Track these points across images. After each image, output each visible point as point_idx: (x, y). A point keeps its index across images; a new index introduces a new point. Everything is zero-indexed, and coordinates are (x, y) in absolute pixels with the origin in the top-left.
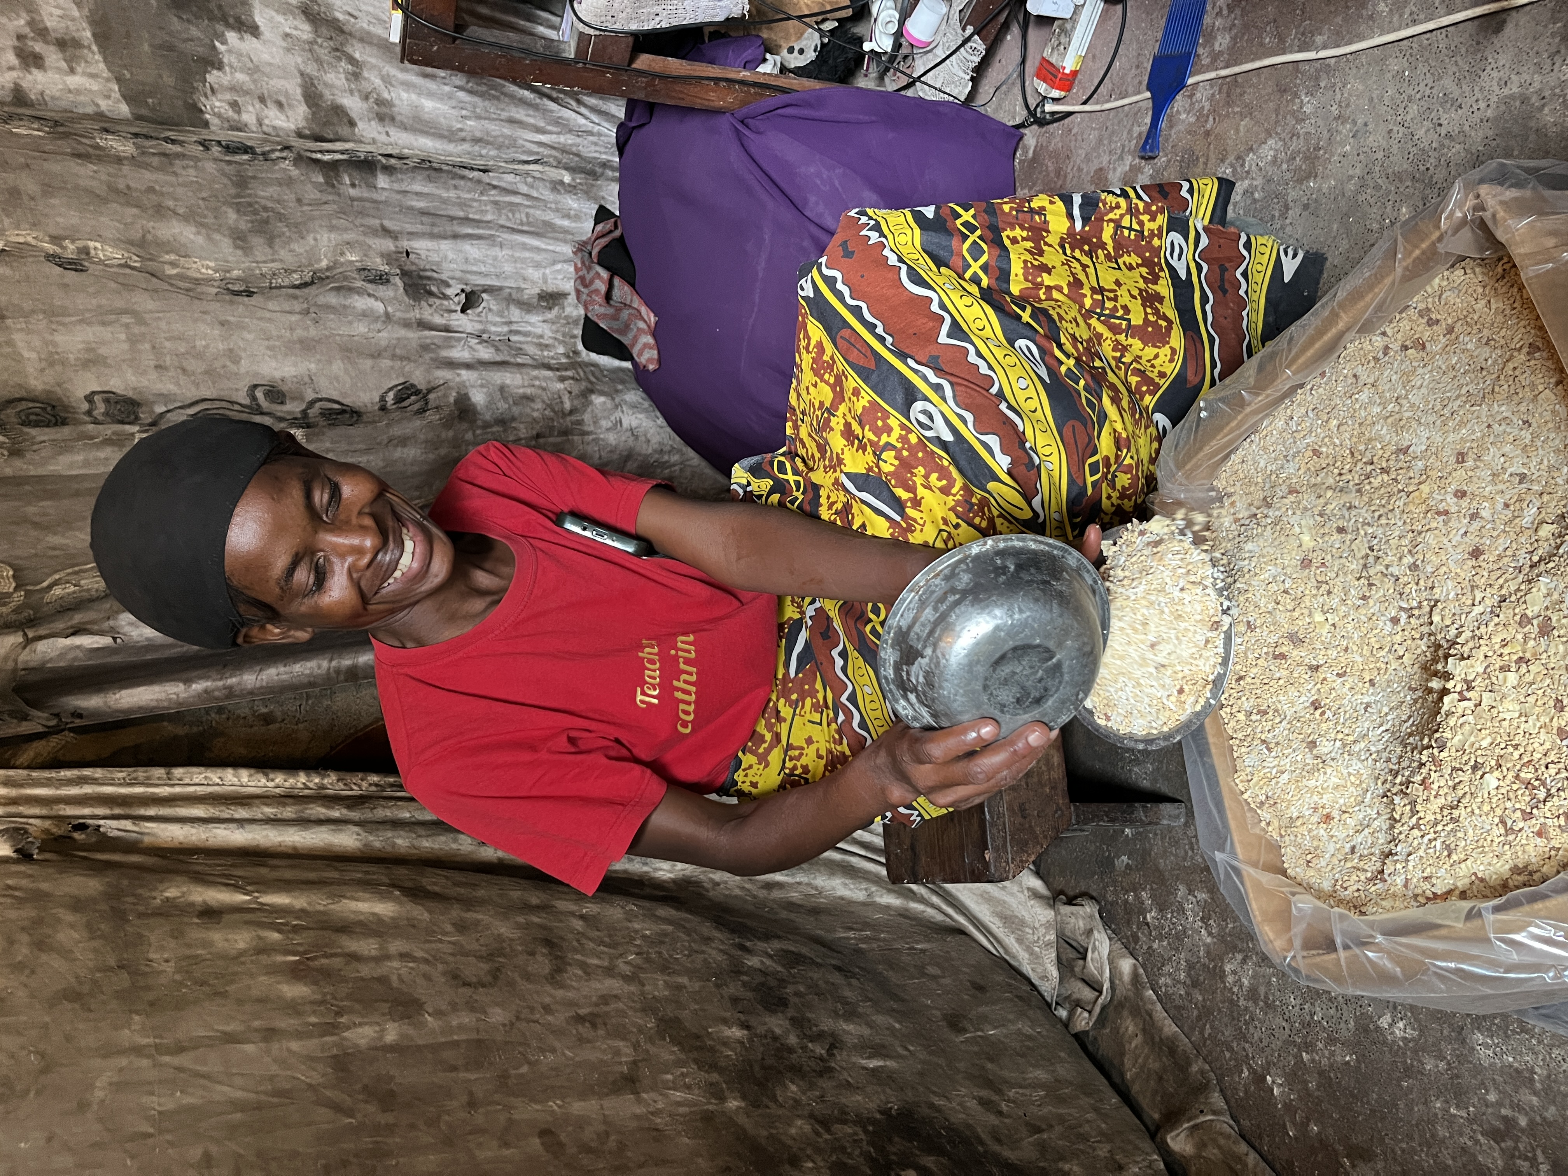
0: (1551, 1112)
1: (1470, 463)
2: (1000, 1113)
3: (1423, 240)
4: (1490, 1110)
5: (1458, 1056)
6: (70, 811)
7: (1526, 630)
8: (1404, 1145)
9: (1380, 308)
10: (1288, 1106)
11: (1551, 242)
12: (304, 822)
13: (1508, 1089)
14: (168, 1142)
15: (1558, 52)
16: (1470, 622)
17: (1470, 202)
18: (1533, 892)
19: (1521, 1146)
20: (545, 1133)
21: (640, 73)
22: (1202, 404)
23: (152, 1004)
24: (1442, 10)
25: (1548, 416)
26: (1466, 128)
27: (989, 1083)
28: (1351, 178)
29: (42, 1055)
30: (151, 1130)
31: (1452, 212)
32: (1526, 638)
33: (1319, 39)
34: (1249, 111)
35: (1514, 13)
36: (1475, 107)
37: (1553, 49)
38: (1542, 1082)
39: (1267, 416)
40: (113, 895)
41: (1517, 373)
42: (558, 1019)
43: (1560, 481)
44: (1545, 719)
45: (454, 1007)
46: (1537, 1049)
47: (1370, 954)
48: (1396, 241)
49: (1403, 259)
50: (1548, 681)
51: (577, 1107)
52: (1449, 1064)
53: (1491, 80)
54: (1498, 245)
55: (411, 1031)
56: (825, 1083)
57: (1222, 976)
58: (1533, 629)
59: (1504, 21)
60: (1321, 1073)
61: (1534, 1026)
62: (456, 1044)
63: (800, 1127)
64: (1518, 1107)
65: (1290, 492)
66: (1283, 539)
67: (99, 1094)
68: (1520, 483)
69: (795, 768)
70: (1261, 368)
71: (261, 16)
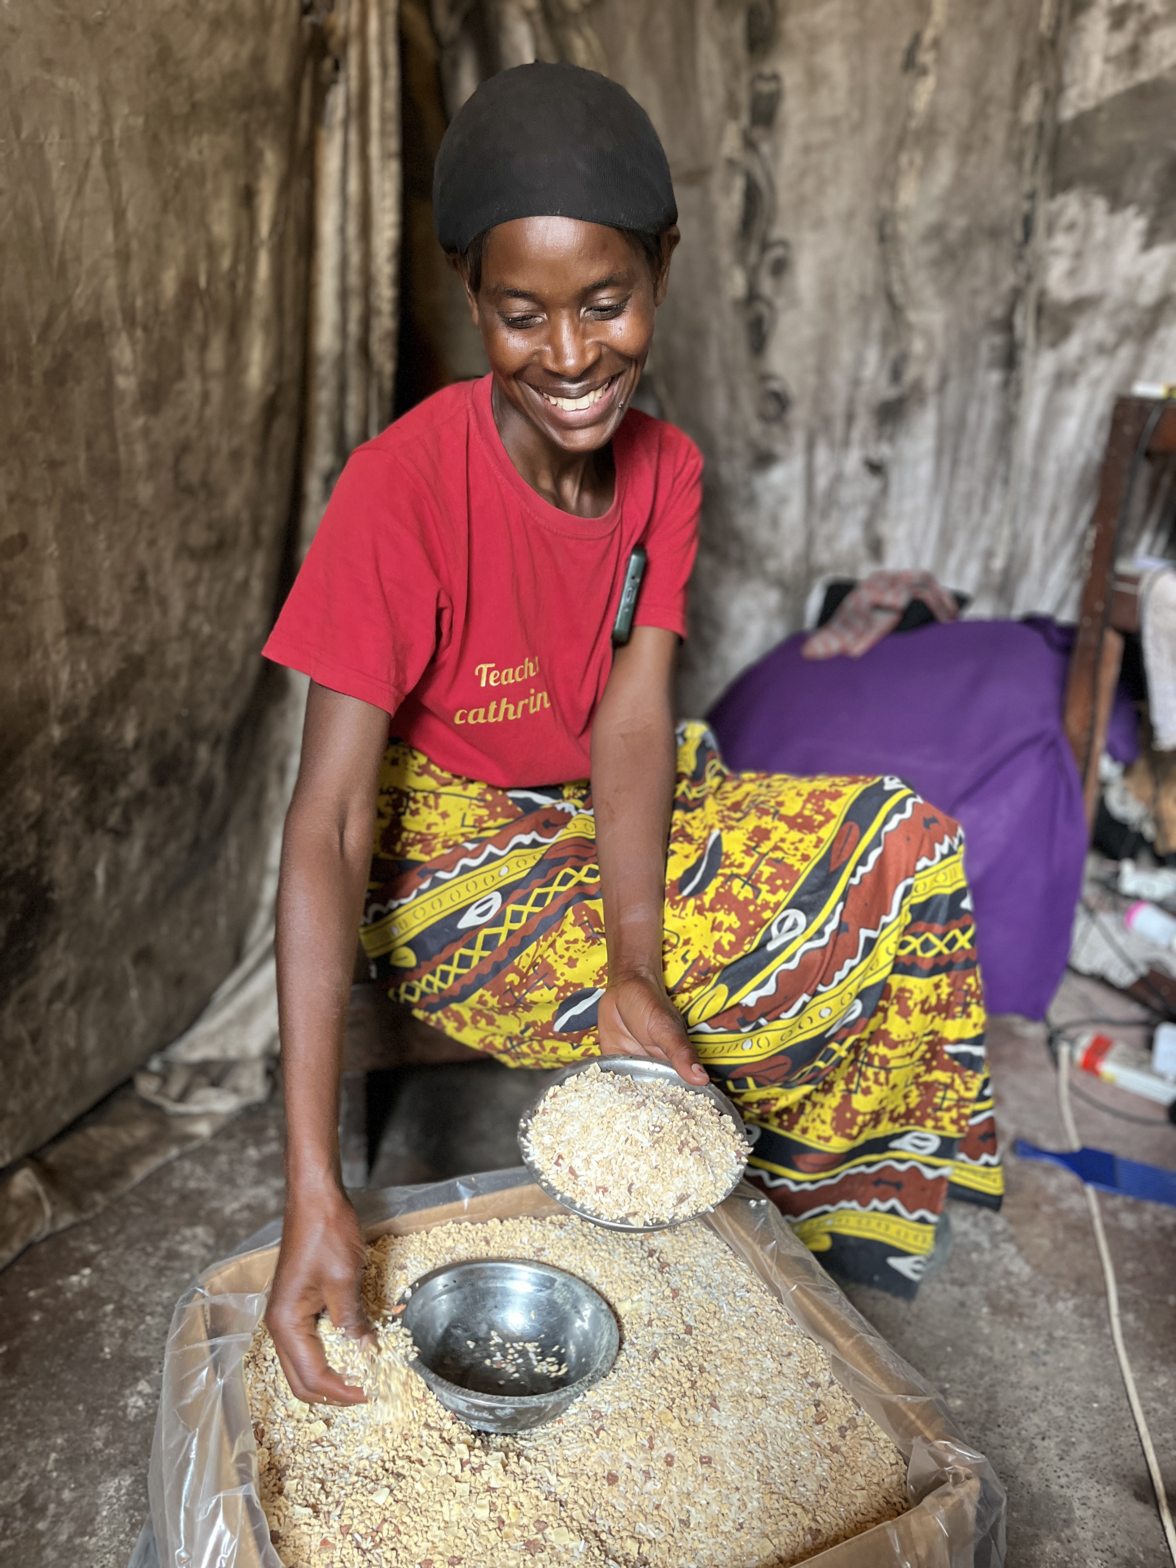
0: (50, 1554)
1: (700, 1470)
2: (50, 1002)
3: (924, 1422)
4: (53, 1492)
5: (108, 1460)
6: (353, 54)
7: (532, 1527)
8: (19, 1407)
9: (858, 1379)
10: (58, 1291)
11: (922, 1551)
12: (343, 295)
13: (75, 1511)
14: (12, 152)
15: (1115, 1556)
16: (540, 1469)
17: (961, 1470)
18: (265, 1537)
19: (17, 1524)
20: (23, 541)
21: (1101, 637)
22: (763, 1202)
23: (155, 137)
24: (1159, 1440)
25: (747, 1548)
26: (1040, 1465)
27: (82, 990)
28: (991, 1348)
29: (101, 24)
30: (24, 135)
31: (952, 1452)
32: (524, 1527)
33: (1130, 1317)
34: (1058, 1247)
35: (1154, 1511)
36: (1061, 1474)
37: (1118, 1550)
38: (81, 1545)
39: (751, 1267)
40: (268, 99)
41: (791, 1517)
42: (142, 553)
43: (682, 1561)
44: (441, 1546)
45: (153, 447)
46: (115, 1539)
47: (205, 1373)
48: (924, 1395)
49: (906, 1403)
50: (480, 1550)
51: (50, 575)
52: (101, 1451)
53: (1089, 1489)
54: (919, 1497)
55: (128, 401)
56: (78, 827)
57: (191, 1224)
58: (532, 1535)
59: (1146, 1502)
60: (92, 1324)
61: (137, 1536)
62: (114, 448)
63: (33, 799)
64: (57, 1519)
65: (673, 1290)
66: (627, 1283)
67: (60, 82)
68: (681, 1521)
69: (416, 801)
70: (799, 1260)
71: (1161, 254)
